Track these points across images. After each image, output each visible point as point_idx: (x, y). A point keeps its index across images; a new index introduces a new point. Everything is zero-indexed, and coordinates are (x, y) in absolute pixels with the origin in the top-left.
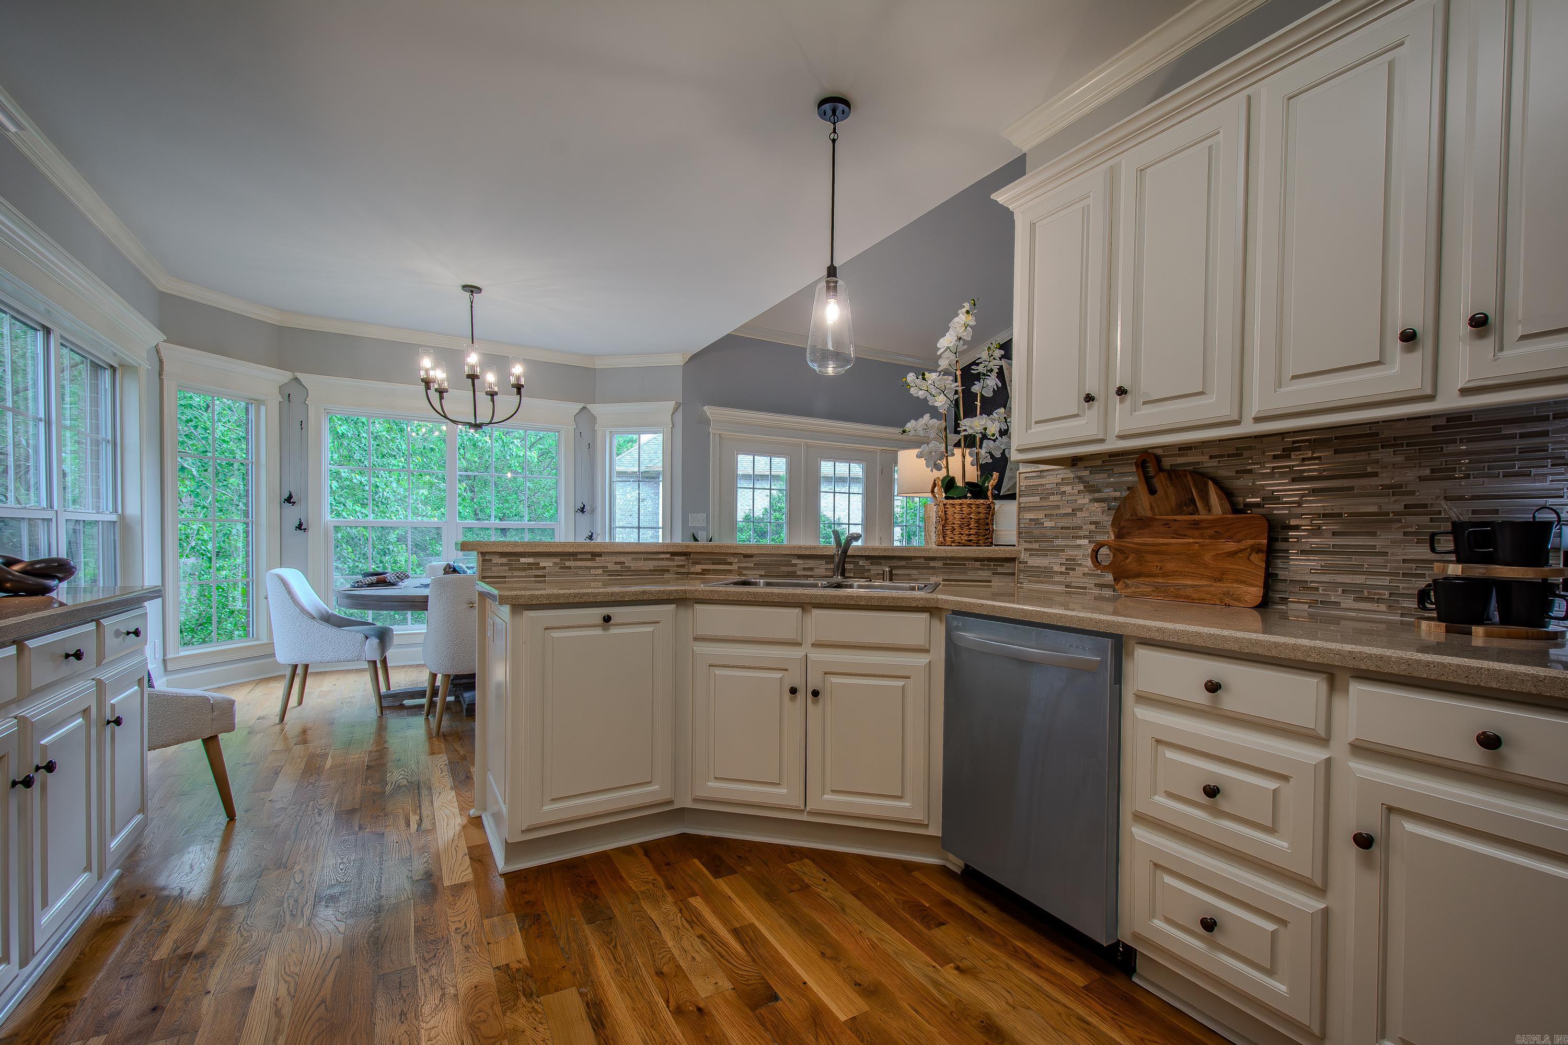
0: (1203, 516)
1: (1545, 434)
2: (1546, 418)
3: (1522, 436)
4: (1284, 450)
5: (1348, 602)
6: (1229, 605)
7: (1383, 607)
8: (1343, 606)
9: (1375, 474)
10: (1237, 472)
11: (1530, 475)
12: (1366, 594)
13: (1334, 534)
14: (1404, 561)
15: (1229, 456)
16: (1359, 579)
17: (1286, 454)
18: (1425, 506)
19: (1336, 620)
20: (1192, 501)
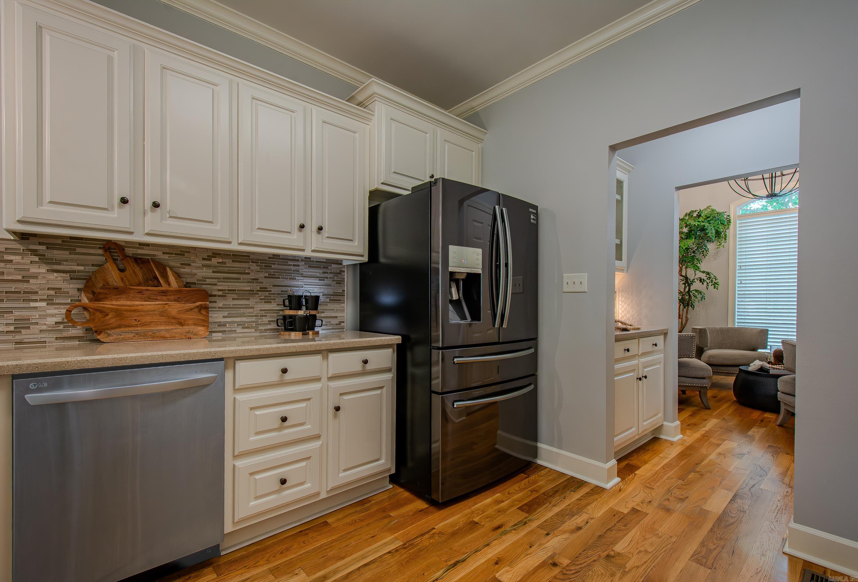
0: (164, 287)
1: (299, 266)
2: (299, 260)
3: (294, 265)
4: (208, 256)
5: (239, 330)
6: (191, 338)
7: (253, 330)
8: (237, 332)
9: (249, 274)
10: (181, 264)
11: (295, 279)
12: (246, 325)
13: (233, 299)
14: (260, 310)
15: (176, 254)
16: (244, 319)
17: (209, 258)
18: (267, 288)
19: (234, 339)
20: (156, 278)
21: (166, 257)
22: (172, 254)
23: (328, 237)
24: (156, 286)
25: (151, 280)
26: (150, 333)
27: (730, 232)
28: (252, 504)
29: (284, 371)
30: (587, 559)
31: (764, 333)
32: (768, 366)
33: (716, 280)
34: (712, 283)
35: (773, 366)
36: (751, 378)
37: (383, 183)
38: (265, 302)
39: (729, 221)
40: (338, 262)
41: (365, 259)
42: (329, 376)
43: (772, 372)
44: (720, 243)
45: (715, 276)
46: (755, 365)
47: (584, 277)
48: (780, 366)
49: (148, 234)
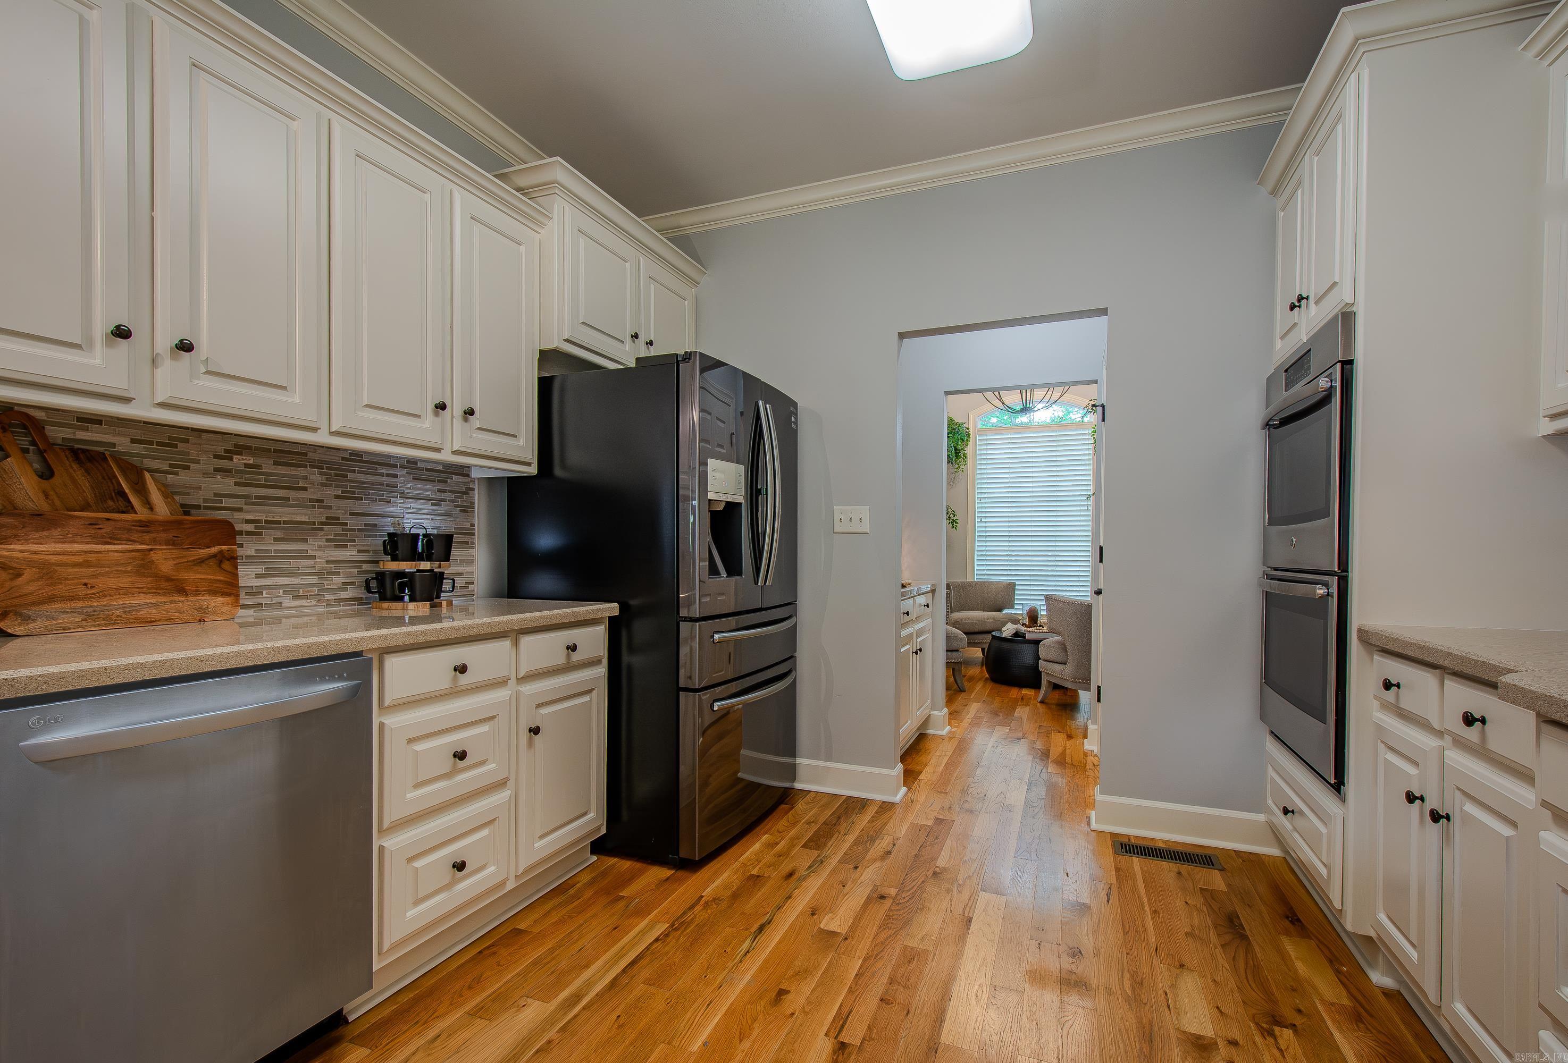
0: (142, 513)
1: (396, 476)
2: (396, 466)
3: (388, 475)
4: (226, 451)
5: (288, 602)
6: (204, 621)
7: (314, 602)
8: (283, 605)
9: (305, 489)
10: (171, 466)
11: (390, 502)
12: (301, 592)
13: (276, 540)
14: (328, 562)
15: (158, 444)
16: (296, 580)
17: (228, 455)
18: (338, 518)
19: (278, 621)
20: (123, 494)
21: (138, 448)
22: (151, 443)
23: (479, 429)
24: (123, 512)
25: (112, 499)
26: (118, 613)
27: (969, 450)
28: (410, 914)
29: (462, 669)
30: (914, 883)
31: (1011, 587)
32: (1023, 629)
33: (954, 516)
34: (949, 520)
35: (1029, 629)
36: (1006, 646)
37: (567, 341)
38: (336, 546)
39: (968, 435)
40: (463, 471)
41: (533, 470)
42: (521, 675)
43: (1028, 636)
44: (958, 465)
45: (953, 511)
46: (1008, 630)
47: (864, 511)
48: (1035, 628)
49: (163, 405)
